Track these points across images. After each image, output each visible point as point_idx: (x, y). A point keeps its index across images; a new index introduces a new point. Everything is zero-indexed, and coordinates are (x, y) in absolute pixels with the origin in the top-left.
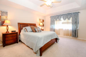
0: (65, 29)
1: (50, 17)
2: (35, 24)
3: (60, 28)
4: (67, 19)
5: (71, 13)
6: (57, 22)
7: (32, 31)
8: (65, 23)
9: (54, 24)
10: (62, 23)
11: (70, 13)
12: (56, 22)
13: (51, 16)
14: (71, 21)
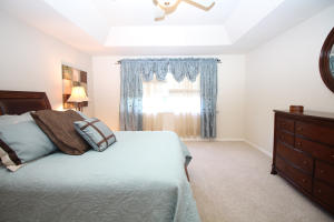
0: (181, 114)
1: (120, 62)
2: (43, 95)
3: (162, 111)
4: (186, 79)
5: (198, 59)
6: (152, 85)
7: (51, 147)
8: (181, 91)
9: (141, 94)
10: (171, 92)
11: (195, 57)
12: (145, 86)
13: (121, 58)
14: (196, 84)
